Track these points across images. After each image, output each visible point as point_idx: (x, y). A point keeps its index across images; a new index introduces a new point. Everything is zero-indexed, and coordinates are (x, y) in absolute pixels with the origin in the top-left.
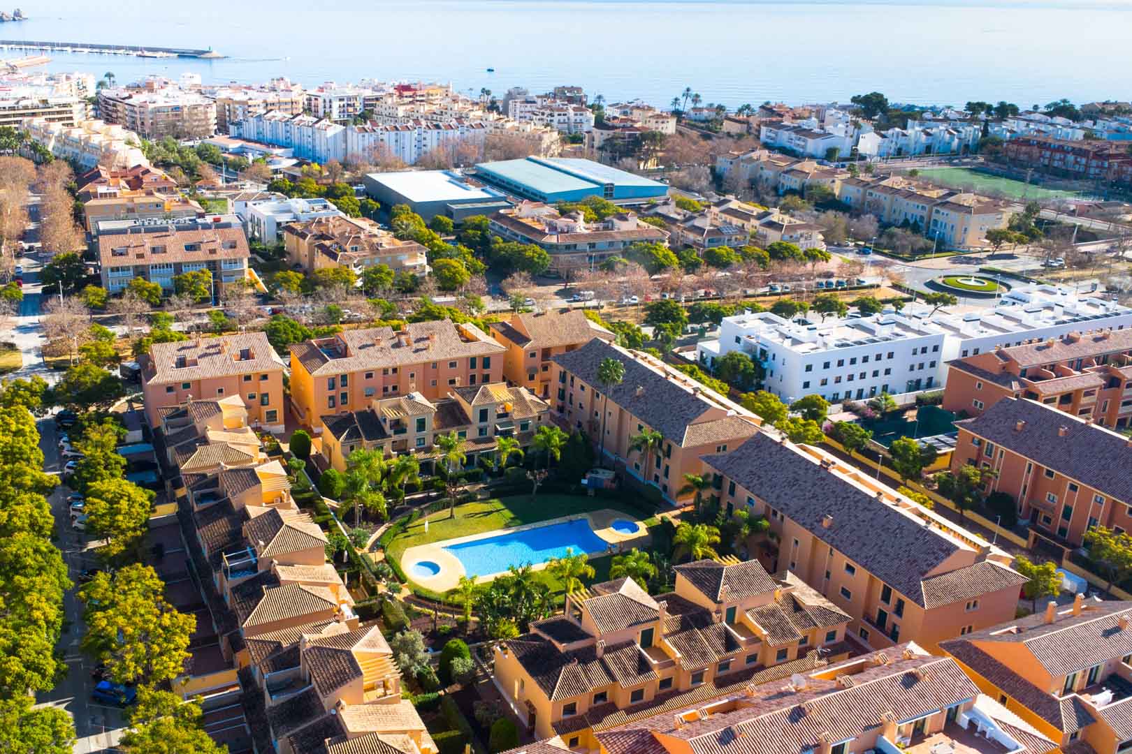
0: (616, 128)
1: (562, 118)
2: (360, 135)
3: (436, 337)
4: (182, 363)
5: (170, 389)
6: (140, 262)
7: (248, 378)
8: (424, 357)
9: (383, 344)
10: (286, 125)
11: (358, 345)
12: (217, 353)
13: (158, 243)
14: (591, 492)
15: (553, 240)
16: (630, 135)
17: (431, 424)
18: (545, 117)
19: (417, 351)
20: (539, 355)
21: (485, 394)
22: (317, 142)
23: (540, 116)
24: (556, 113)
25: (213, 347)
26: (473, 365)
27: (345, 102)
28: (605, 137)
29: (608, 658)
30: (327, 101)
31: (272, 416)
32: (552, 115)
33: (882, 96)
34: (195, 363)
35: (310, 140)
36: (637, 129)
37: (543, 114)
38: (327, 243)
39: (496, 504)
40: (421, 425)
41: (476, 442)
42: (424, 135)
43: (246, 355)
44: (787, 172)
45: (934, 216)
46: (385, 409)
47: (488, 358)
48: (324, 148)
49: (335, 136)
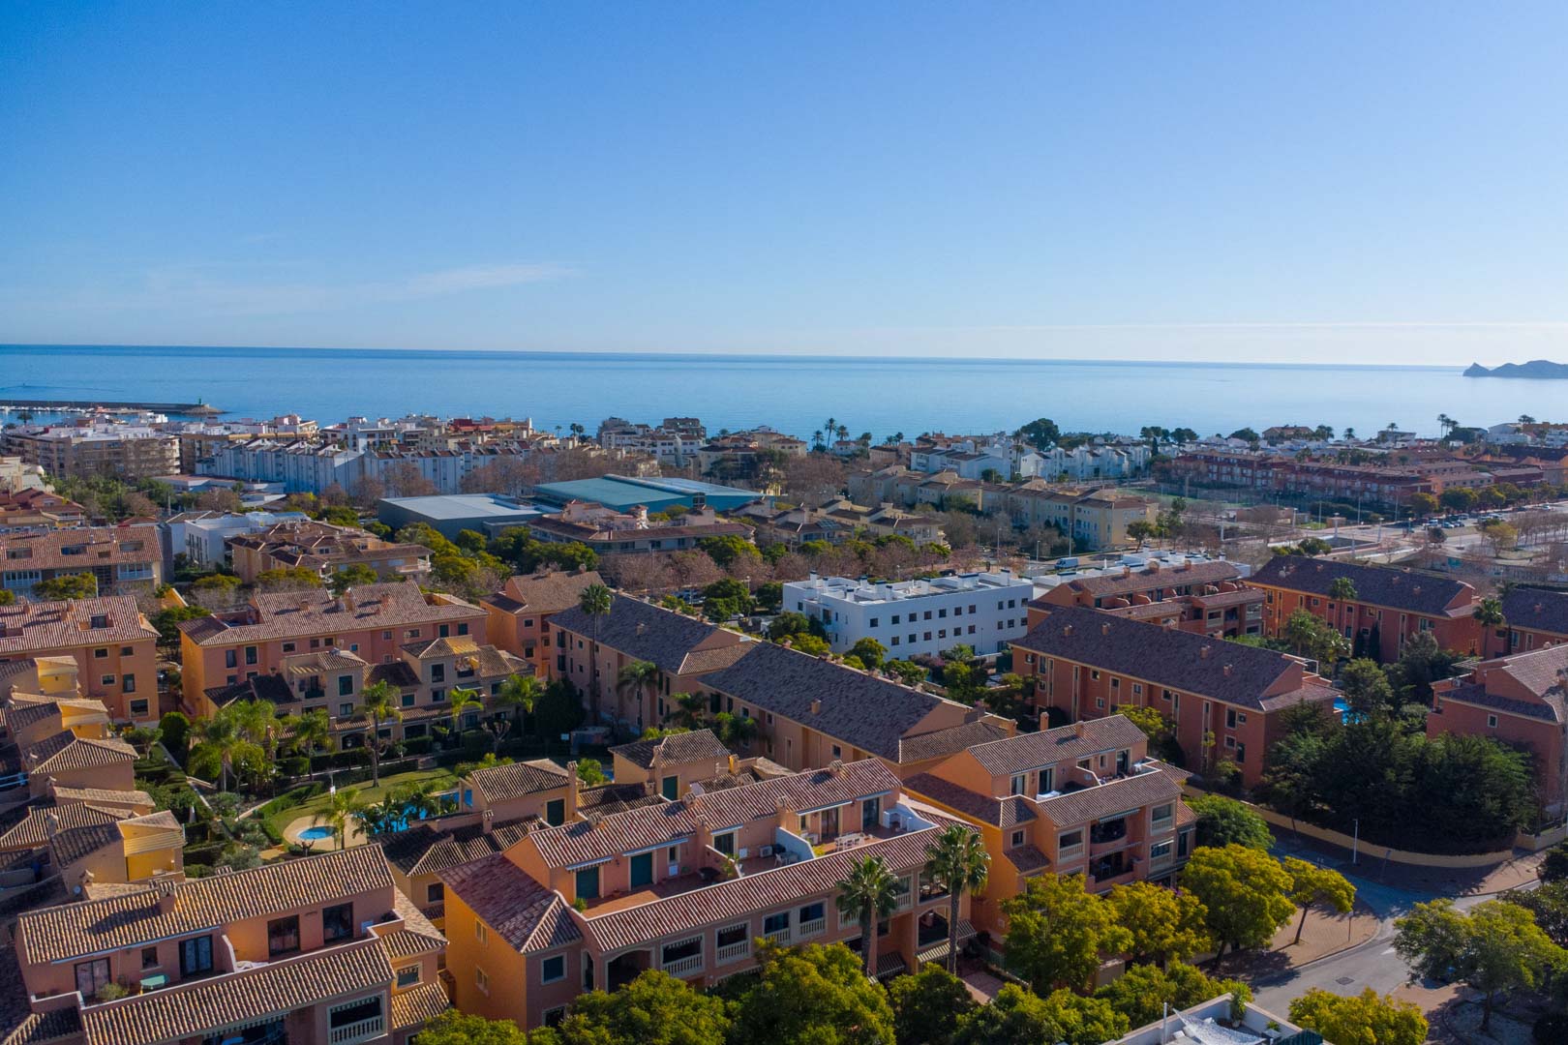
0: (727, 449)
1: (667, 448)
2: (382, 462)
3: (391, 600)
7: (102, 653)
8: (370, 623)
9: (311, 608)
10: (278, 456)
11: (273, 609)
12: (54, 621)
15: (605, 537)
16: (744, 456)
17: (361, 686)
18: (645, 448)
19: (361, 616)
20: (537, 623)
21: (440, 647)
22: (321, 474)
23: (640, 447)
24: (659, 443)
25: (49, 613)
26: (444, 634)
27: (376, 439)
28: (713, 460)
29: (497, 834)
30: (350, 437)
31: (140, 707)
32: (654, 445)
34: (19, 632)
35: (311, 472)
36: (753, 450)
37: (643, 444)
38: (287, 548)
40: (346, 685)
41: (427, 708)
42: (474, 463)
43: (100, 622)
46: (295, 667)
47: (466, 625)
48: (330, 481)
49: (347, 465)
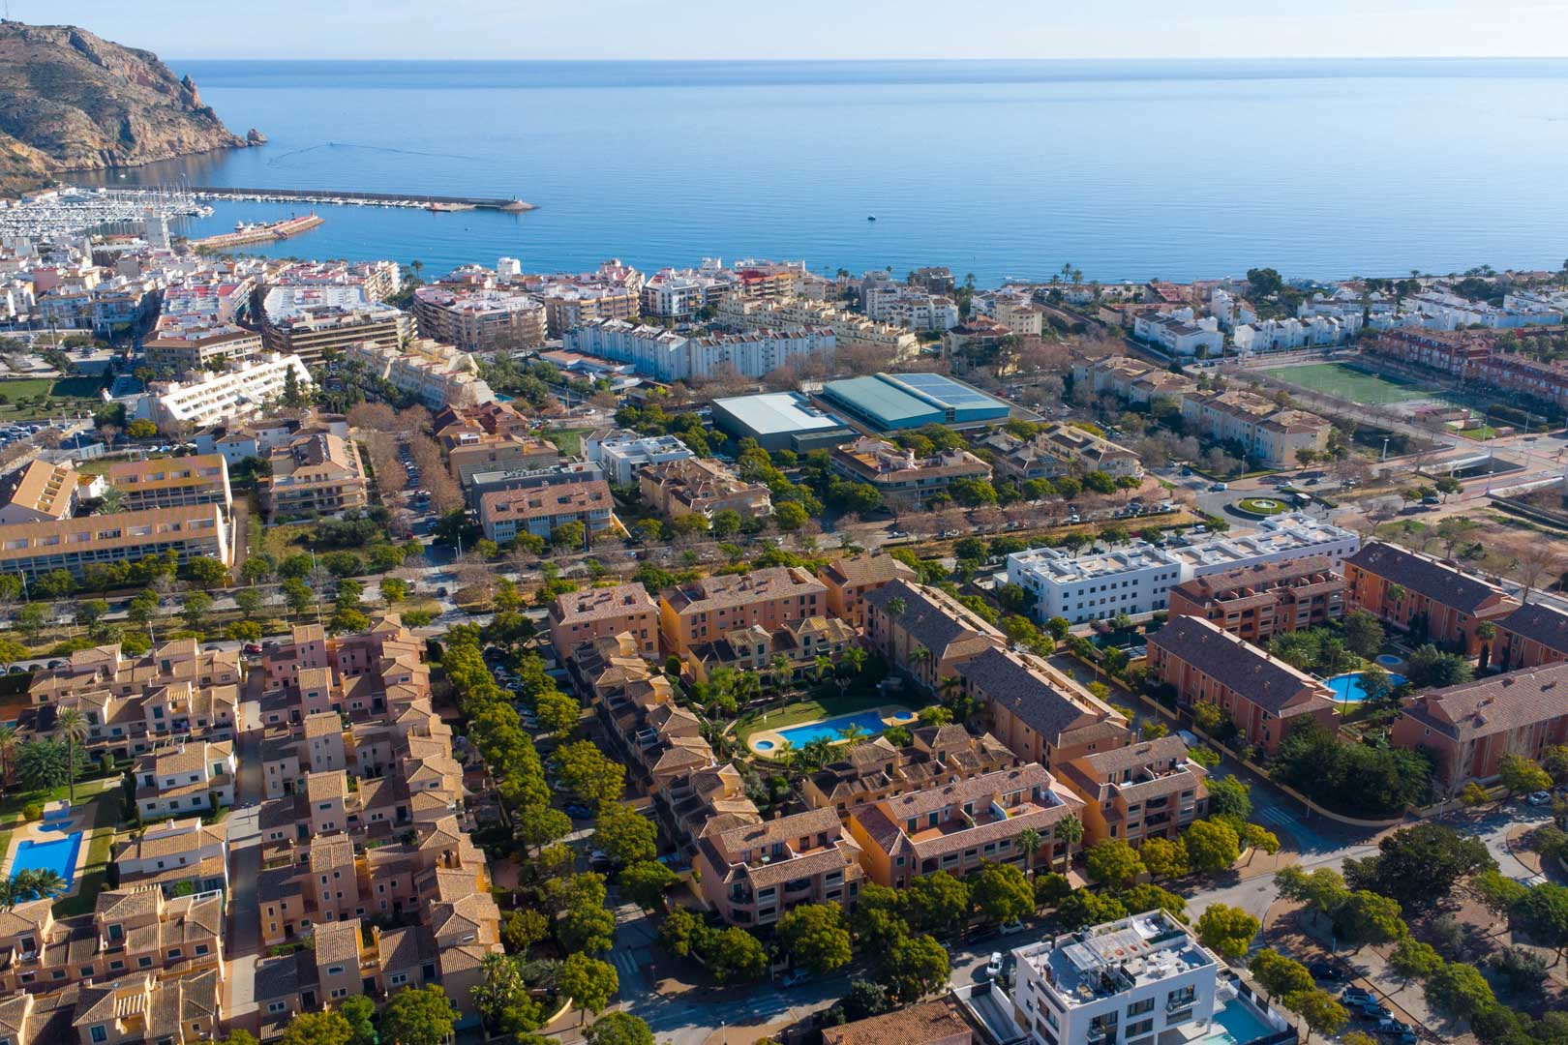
0: (973, 332)
1: (922, 312)
2: (705, 349)
3: (773, 581)
4: (582, 608)
5: (575, 628)
6: (520, 516)
7: (631, 618)
8: (764, 597)
9: (732, 588)
10: (627, 337)
11: (712, 589)
12: (607, 601)
13: (534, 497)
14: (883, 694)
15: (884, 478)
16: (987, 340)
17: (768, 648)
19: (758, 592)
20: (855, 592)
21: (808, 625)
22: (660, 356)
23: (899, 311)
24: (915, 308)
25: (604, 595)
26: (802, 602)
27: (686, 295)
28: (961, 342)
31: (649, 646)
32: (911, 309)
33: (1275, 272)
34: (592, 608)
35: (652, 353)
36: (994, 332)
37: (902, 308)
38: (680, 488)
39: (815, 704)
40: (761, 649)
41: (803, 660)
42: (771, 345)
43: (629, 601)
44: (1135, 384)
45: (1257, 435)
46: (735, 639)
47: (815, 596)
48: (666, 362)
49: (678, 349)
